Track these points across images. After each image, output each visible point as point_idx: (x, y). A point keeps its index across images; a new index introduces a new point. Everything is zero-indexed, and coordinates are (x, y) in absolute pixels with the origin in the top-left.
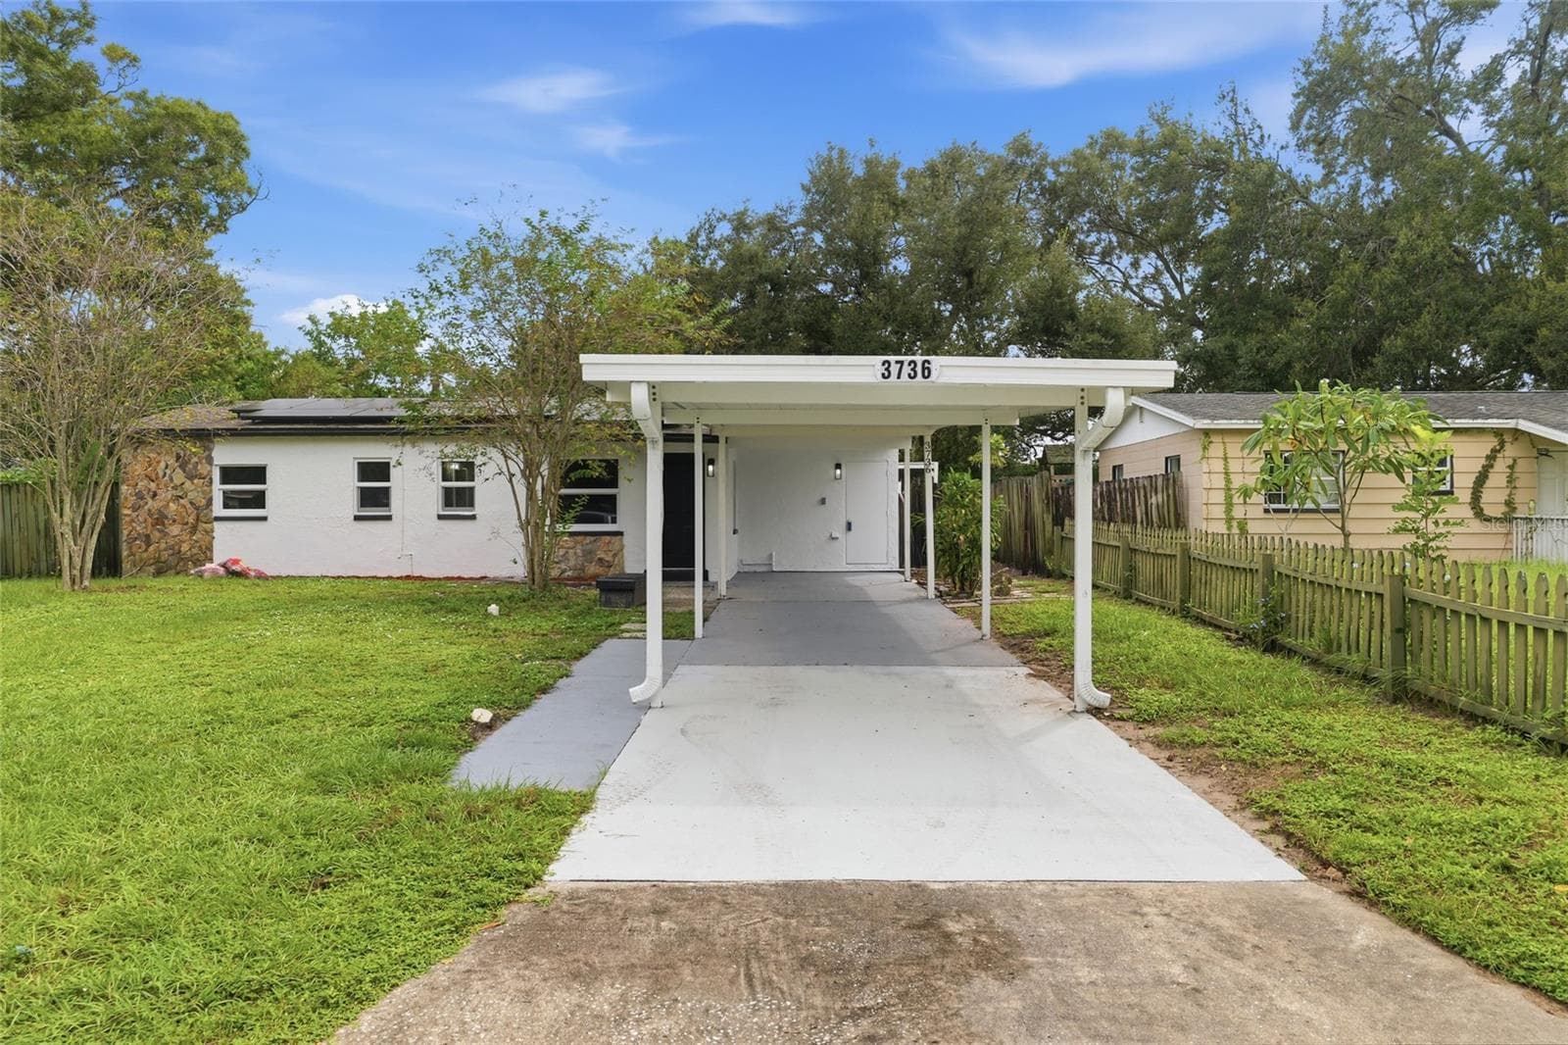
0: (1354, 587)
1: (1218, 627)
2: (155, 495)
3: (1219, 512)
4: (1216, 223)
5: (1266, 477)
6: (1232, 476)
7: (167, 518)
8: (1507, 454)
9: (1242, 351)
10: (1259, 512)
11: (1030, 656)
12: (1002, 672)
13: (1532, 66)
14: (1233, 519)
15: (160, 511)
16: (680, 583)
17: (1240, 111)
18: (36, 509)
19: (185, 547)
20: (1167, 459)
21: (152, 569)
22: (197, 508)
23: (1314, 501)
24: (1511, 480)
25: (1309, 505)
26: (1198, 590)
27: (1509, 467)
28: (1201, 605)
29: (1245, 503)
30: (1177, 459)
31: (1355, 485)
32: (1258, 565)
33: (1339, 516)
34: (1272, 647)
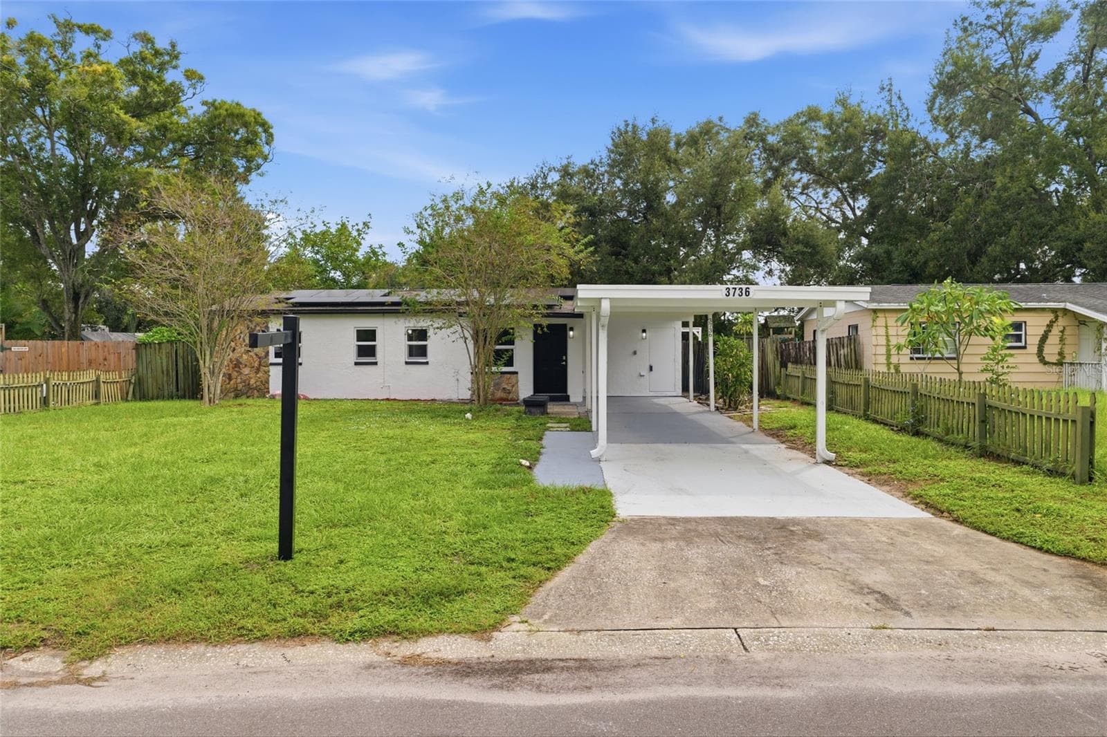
0: (960, 400)
1: (886, 424)
2: (234, 350)
3: (883, 359)
4: (879, 169)
5: (912, 339)
6: (890, 338)
7: (241, 363)
8: (1059, 324)
9: (895, 254)
10: (906, 359)
11: (784, 439)
12: (772, 446)
13: (1084, 70)
14: (891, 363)
15: (237, 360)
16: (560, 403)
17: (895, 98)
18: (161, 358)
19: (252, 382)
20: (849, 326)
21: (232, 395)
22: (260, 358)
23: (940, 353)
24: (1062, 340)
25: (938, 355)
26: (874, 405)
27: (1061, 332)
28: (876, 412)
29: (898, 354)
30: (856, 327)
31: (966, 343)
32: (909, 389)
33: (956, 362)
34: (917, 434)
